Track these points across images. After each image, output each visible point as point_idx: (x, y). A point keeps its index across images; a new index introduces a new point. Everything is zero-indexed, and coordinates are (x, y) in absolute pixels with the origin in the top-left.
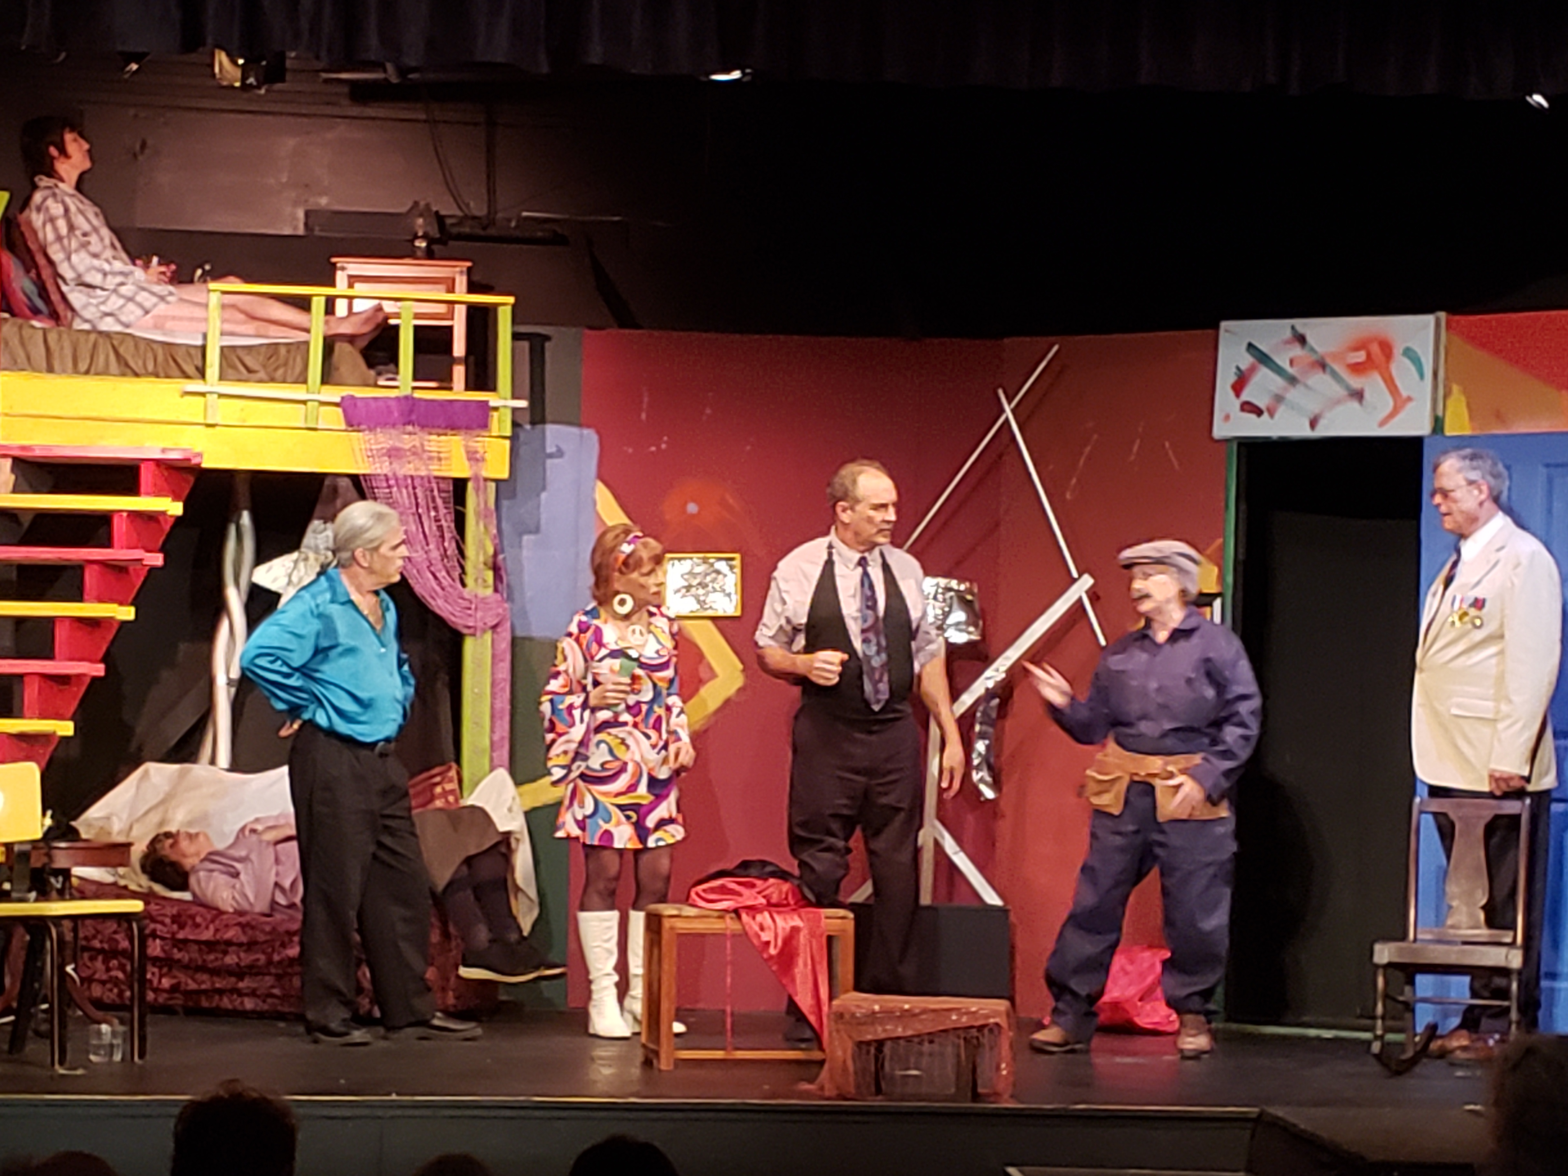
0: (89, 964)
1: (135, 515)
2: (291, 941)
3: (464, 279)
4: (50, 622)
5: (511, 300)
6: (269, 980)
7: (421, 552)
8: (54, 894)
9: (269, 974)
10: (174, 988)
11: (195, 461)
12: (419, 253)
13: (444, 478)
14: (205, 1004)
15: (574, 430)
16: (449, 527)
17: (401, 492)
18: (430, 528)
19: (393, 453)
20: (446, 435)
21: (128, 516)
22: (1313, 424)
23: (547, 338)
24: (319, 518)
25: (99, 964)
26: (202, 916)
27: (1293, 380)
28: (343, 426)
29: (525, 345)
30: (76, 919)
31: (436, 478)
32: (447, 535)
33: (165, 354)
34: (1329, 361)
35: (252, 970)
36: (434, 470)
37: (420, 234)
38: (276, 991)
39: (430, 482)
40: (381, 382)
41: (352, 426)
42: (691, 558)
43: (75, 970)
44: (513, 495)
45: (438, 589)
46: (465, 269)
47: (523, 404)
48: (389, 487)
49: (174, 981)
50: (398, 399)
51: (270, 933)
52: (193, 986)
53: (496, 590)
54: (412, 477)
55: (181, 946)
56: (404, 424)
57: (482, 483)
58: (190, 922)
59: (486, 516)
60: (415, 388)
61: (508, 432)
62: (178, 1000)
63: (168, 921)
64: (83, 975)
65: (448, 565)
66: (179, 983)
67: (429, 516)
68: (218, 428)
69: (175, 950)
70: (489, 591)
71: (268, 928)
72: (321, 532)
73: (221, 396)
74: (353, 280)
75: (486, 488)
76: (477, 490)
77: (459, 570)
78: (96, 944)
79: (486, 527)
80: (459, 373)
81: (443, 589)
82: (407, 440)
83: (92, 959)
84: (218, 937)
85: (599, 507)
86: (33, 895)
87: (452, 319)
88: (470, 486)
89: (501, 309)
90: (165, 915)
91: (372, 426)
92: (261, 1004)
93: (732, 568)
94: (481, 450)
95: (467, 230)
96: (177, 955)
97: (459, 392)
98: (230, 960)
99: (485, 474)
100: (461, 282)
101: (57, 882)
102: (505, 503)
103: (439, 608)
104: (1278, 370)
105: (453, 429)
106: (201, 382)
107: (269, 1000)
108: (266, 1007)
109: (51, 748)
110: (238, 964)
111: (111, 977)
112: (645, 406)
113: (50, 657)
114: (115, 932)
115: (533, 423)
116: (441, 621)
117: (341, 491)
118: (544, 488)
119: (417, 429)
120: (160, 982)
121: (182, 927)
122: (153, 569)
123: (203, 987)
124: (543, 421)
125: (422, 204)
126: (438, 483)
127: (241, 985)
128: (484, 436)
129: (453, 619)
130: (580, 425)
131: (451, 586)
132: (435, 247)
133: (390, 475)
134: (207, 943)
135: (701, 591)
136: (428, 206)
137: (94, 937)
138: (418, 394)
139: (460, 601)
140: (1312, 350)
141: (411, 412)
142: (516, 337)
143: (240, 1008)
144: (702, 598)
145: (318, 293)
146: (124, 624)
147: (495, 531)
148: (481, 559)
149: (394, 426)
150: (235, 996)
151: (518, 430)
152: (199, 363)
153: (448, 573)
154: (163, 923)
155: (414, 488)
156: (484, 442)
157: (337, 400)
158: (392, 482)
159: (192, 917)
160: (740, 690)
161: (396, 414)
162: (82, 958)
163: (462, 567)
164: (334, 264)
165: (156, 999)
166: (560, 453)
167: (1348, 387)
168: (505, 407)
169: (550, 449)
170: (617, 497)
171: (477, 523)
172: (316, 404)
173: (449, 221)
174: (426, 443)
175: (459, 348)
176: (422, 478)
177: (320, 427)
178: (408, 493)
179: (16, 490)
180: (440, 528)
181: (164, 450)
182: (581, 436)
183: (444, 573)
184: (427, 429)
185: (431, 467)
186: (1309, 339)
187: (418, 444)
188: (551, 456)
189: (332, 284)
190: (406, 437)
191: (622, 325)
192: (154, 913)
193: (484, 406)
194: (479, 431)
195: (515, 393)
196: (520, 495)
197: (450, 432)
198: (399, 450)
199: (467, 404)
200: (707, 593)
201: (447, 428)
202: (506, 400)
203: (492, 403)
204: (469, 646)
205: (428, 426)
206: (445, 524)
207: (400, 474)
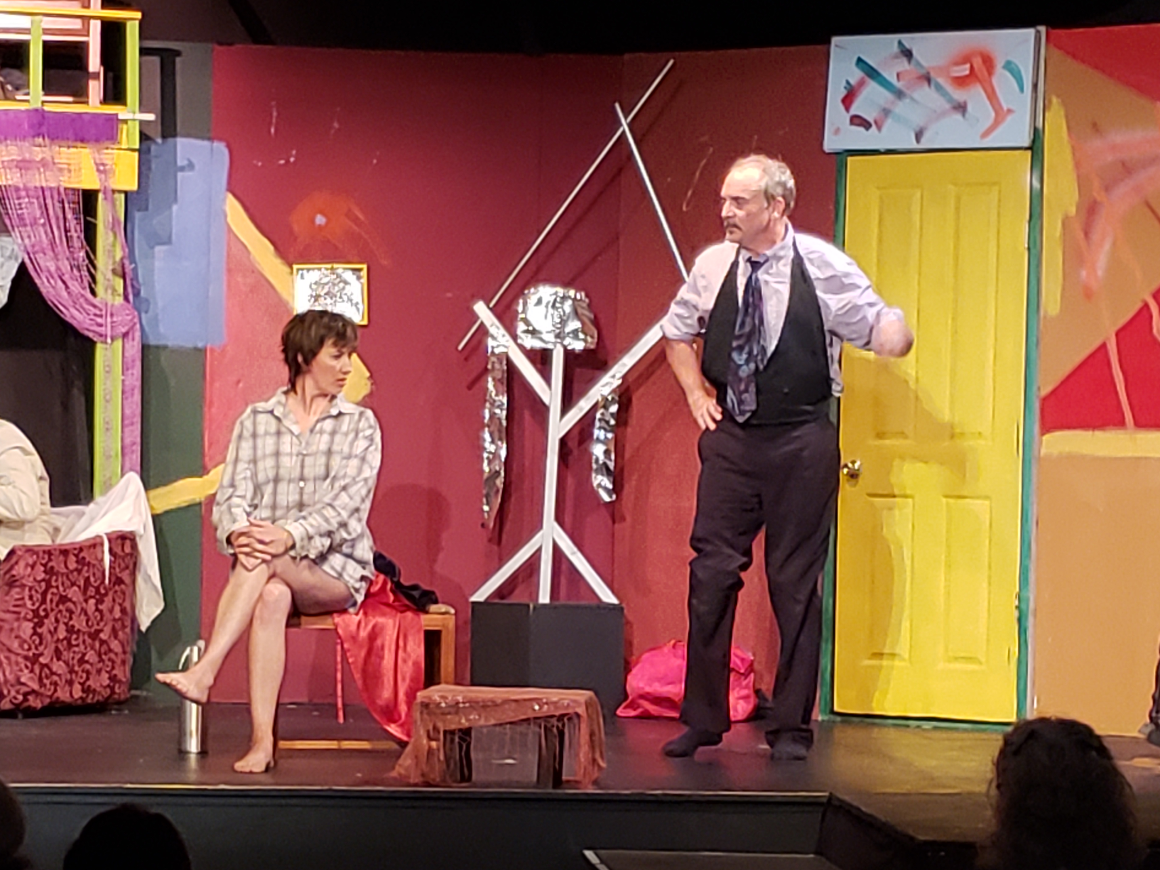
5: (138, 15)
13: (73, 190)
15: (205, 144)
16: (79, 237)
17: (31, 203)
18: (60, 238)
19: (24, 164)
20: (76, 147)
22: (918, 137)
23: (178, 54)
27: (899, 94)
29: (153, 59)
31: (66, 189)
32: (77, 244)
34: (933, 75)
36: (64, 181)
39: (60, 193)
40: (15, 96)
42: (320, 269)
45: (69, 297)
47: (151, 117)
48: (19, 197)
50: (27, 111)
53: (126, 298)
54: (42, 188)
56: (34, 137)
57: (112, 195)
59: (116, 226)
60: (43, 102)
61: (137, 146)
65: (79, 274)
67: (59, 227)
70: (119, 300)
75: (115, 200)
76: (107, 199)
77: (89, 278)
79: (115, 235)
80: (95, 88)
81: (74, 297)
82: (37, 150)
85: (229, 220)
87: (88, 34)
88: (101, 196)
89: (129, 24)
91: (2, 138)
93: (359, 278)
94: (110, 161)
97: (95, 105)
99: (115, 186)
102: (137, 216)
103: (70, 315)
104: (885, 84)
105: (82, 141)
112: (274, 120)
115: (164, 137)
116: (72, 329)
118: (175, 201)
119: (47, 141)
124: (174, 135)
126: (68, 194)
128: (113, 149)
129: (85, 327)
130: (211, 139)
131: (81, 295)
133: (21, 186)
135: (329, 301)
138: (47, 108)
139: (91, 309)
140: (918, 64)
141: (41, 125)
142: (144, 52)
147: (123, 241)
148: (111, 269)
149: (24, 138)
151: (146, 143)
153: (79, 281)
155: (44, 199)
156: (112, 154)
158: (22, 193)
160: (367, 397)
161: (26, 127)
163: (92, 276)
166: (191, 166)
167: (950, 100)
168: (133, 120)
169: (180, 162)
170: (246, 209)
171: (108, 233)
174: (56, 155)
175: (95, 63)
176: (52, 189)
178: (38, 204)
180: (70, 238)
182: (212, 150)
183: (74, 282)
184: (57, 141)
185: (61, 178)
186: (915, 53)
187: (48, 156)
188: (182, 169)
190: (36, 148)
191: (256, 42)
193: (113, 121)
194: (107, 144)
195: (143, 108)
196: (150, 207)
197: (79, 144)
198: (29, 162)
199: (96, 116)
200: (335, 302)
201: (76, 140)
202: (134, 113)
203: (121, 117)
204: (100, 353)
205: (57, 138)
206: (75, 235)
207: (31, 185)
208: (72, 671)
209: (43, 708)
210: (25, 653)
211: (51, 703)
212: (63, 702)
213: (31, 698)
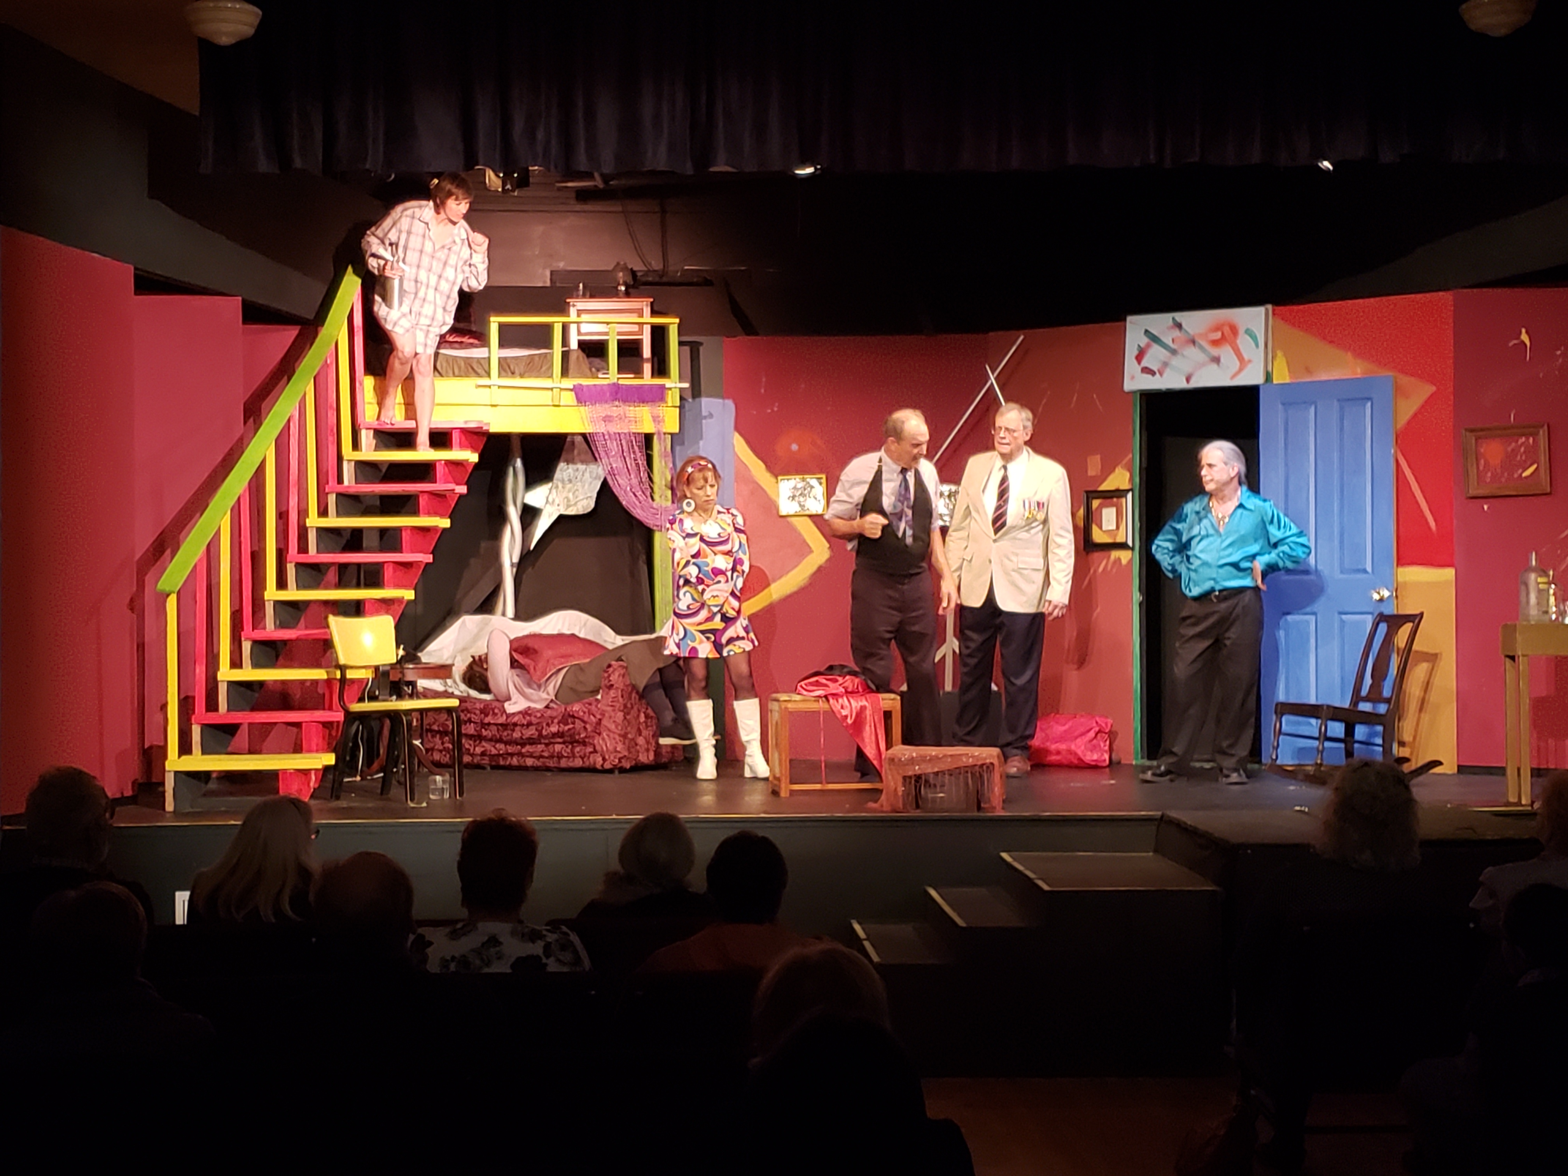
0: (431, 740)
1: (449, 463)
2: (552, 722)
3: (649, 309)
4: (399, 530)
5: (677, 320)
6: (540, 747)
7: (627, 480)
8: (407, 696)
9: (540, 743)
10: (483, 754)
11: (485, 428)
12: (621, 295)
13: (639, 434)
14: (502, 763)
15: (721, 401)
16: (643, 464)
17: (612, 443)
18: (631, 465)
19: (607, 419)
20: (640, 406)
21: (445, 463)
22: (1188, 380)
23: (701, 344)
24: (564, 462)
25: (437, 739)
26: (498, 708)
27: (1174, 352)
28: (575, 403)
29: (687, 349)
30: (422, 712)
31: (634, 433)
32: (642, 469)
33: (465, 363)
34: (1197, 339)
35: (531, 741)
36: (633, 429)
37: (621, 282)
38: (546, 754)
39: (630, 436)
40: (600, 376)
41: (581, 403)
42: (795, 479)
43: (421, 743)
44: (683, 444)
45: (637, 503)
46: (649, 303)
47: (686, 385)
48: (605, 440)
49: (483, 749)
50: (609, 385)
51: (540, 718)
52: (494, 752)
53: (673, 502)
54: (619, 434)
55: (486, 727)
56: (613, 401)
57: (663, 436)
58: (491, 712)
59: (665, 456)
60: (618, 379)
61: (678, 404)
62: (486, 761)
63: (478, 712)
64: (428, 747)
65: (643, 488)
66: (486, 751)
67: (630, 458)
68: (498, 407)
69: (483, 730)
70: (669, 503)
71: (539, 715)
72: (565, 471)
73: (499, 387)
74: (580, 312)
75: (665, 439)
76: (659, 439)
77: (649, 490)
78: (435, 727)
79: (666, 463)
80: (647, 368)
81: (640, 503)
82: (615, 409)
83: (433, 736)
84: (508, 721)
85: (736, 449)
86: (394, 697)
87: (642, 334)
88: (655, 437)
89: (671, 327)
90: (476, 709)
91: (593, 402)
92: (536, 762)
93: (821, 484)
94: (661, 415)
95: (650, 279)
96: (484, 733)
97: (647, 379)
98: (516, 735)
99: (664, 430)
100: (647, 311)
101: (409, 689)
102: (678, 449)
103: (639, 514)
104: (1165, 346)
105: (643, 402)
106: (488, 379)
107: (541, 760)
108: (539, 764)
109: (403, 606)
110: (521, 738)
111: (444, 748)
112: (763, 384)
113: (400, 551)
114: (447, 720)
115: (694, 397)
116: (640, 524)
117: (576, 443)
118: (701, 438)
119: (621, 403)
120: (474, 749)
121: (487, 715)
122: (461, 496)
123: (501, 752)
124: (700, 396)
125: (622, 263)
126: (635, 437)
127: (524, 750)
128: (663, 407)
129: (647, 521)
130: (723, 398)
131: (645, 501)
132: (631, 290)
133: (605, 433)
134: (501, 725)
135: (802, 499)
136: (625, 264)
137: (434, 723)
138: (621, 382)
139: (651, 510)
140: (1186, 332)
141: (617, 393)
142: (681, 343)
143: (523, 764)
144: (802, 503)
145: (556, 321)
146: (444, 530)
147: (671, 465)
148: (664, 483)
149: (606, 402)
150: (520, 758)
151: (684, 402)
152: (486, 368)
153: (643, 492)
154: (475, 714)
155: (620, 440)
156: (662, 410)
157: (572, 387)
158: (607, 437)
159: (493, 710)
160: (829, 560)
161: (608, 394)
162: (427, 736)
163: (652, 489)
164: (569, 303)
165: (472, 760)
166: (711, 416)
167: (1209, 355)
168: (676, 388)
169: (704, 413)
170: (746, 440)
171: (661, 462)
172: (559, 390)
173: (639, 274)
174: (627, 412)
175: (647, 352)
176: (625, 434)
177: (561, 404)
178: (617, 444)
179: (377, 449)
180: (637, 465)
181: (466, 422)
182: (724, 404)
183: (640, 493)
184: (627, 403)
185: (631, 427)
186: (1183, 325)
187: (622, 413)
188: (705, 417)
189: (568, 315)
190: (615, 408)
191: (748, 334)
192: (469, 708)
193: (662, 388)
194: (660, 403)
195: (681, 379)
196: (686, 443)
197: (642, 405)
198: (610, 416)
199: (651, 387)
200: (806, 500)
201: (640, 402)
202: (675, 383)
203: (667, 386)
204: (658, 537)
205: (628, 401)
206: (640, 462)
207: (612, 432)
208: (648, 742)
209: (631, 767)
210: (619, 732)
211: (636, 764)
212: (643, 763)
213: (623, 761)
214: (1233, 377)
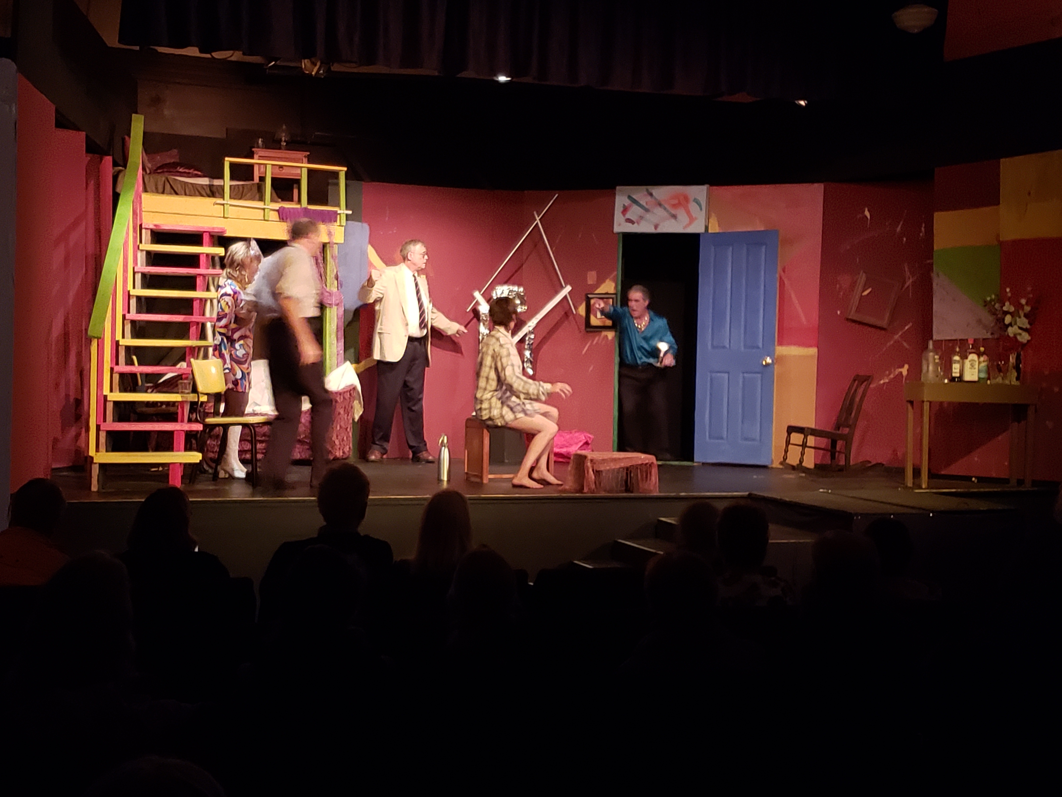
5: (345, 169)
11: (224, 233)
15: (361, 224)
21: (205, 256)
22: (656, 227)
27: (647, 210)
28: (278, 220)
34: (662, 203)
41: (281, 219)
47: (350, 212)
50: (301, 209)
53: (338, 289)
57: (333, 244)
59: (335, 259)
60: (308, 206)
61: (344, 224)
68: (228, 219)
70: (335, 289)
73: (231, 205)
74: (260, 158)
75: (334, 247)
76: (331, 247)
85: (369, 256)
88: (329, 245)
89: (341, 173)
91: (286, 219)
94: (332, 231)
99: (335, 241)
100: (306, 159)
104: (641, 206)
106: (223, 199)
112: (387, 215)
115: (352, 220)
128: (333, 225)
130: (363, 222)
140: (656, 198)
145: (269, 163)
148: (333, 276)
152: (221, 192)
156: (334, 228)
157: (278, 208)
167: (670, 213)
168: (343, 213)
170: (377, 252)
171: (332, 262)
172: (268, 210)
177: (271, 219)
179: (152, 243)
182: (363, 226)
186: (654, 194)
195: (347, 209)
202: (343, 210)
203: (338, 212)
214: (685, 227)
